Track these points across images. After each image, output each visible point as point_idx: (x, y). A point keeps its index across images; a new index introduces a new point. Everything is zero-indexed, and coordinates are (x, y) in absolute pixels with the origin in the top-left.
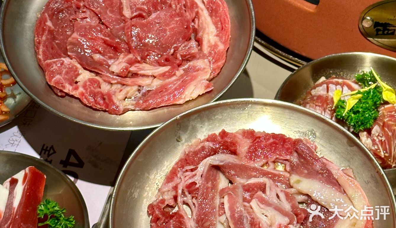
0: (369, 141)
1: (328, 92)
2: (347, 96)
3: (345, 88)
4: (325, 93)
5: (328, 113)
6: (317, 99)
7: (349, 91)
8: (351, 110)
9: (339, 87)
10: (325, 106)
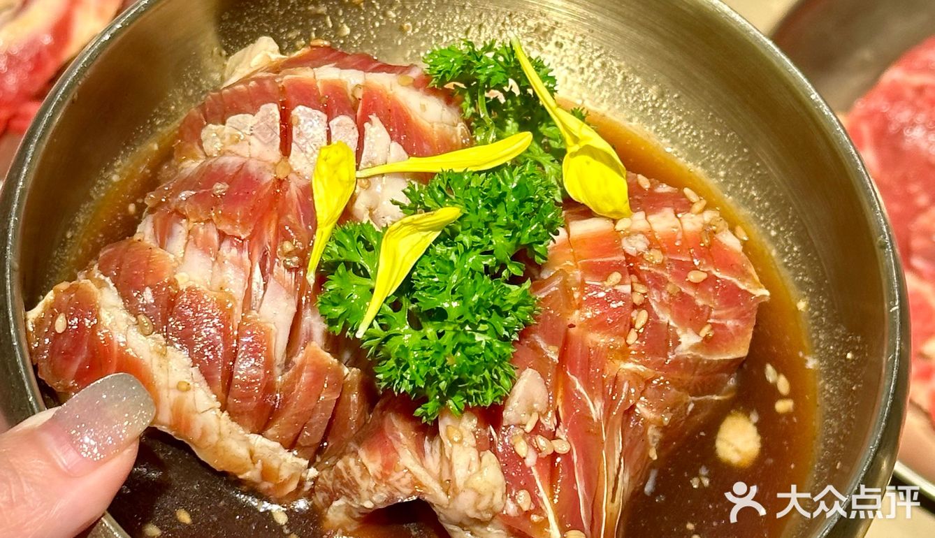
0: (490, 474)
1: (285, 148)
2: (383, 175)
3: (376, 131)
4: (274, 154)
5: (281, 281)
6: (230, 198)
7: (396, 149)
8: (399, 292)
9: (344, 125)
10: (269, 235)
